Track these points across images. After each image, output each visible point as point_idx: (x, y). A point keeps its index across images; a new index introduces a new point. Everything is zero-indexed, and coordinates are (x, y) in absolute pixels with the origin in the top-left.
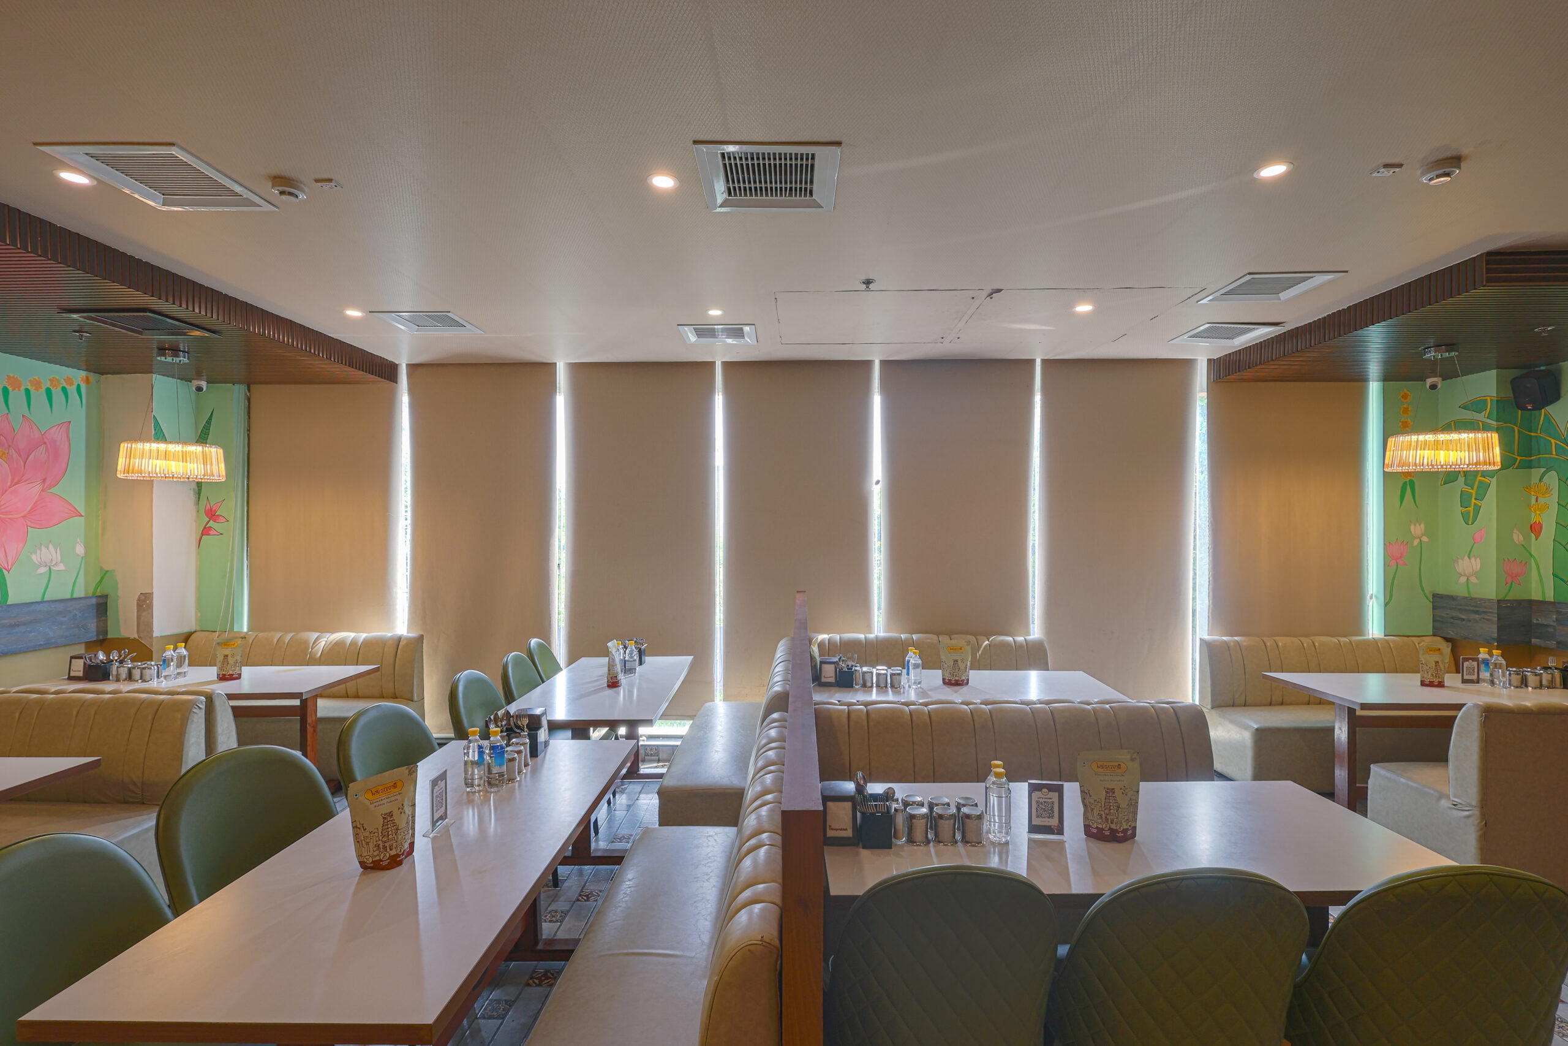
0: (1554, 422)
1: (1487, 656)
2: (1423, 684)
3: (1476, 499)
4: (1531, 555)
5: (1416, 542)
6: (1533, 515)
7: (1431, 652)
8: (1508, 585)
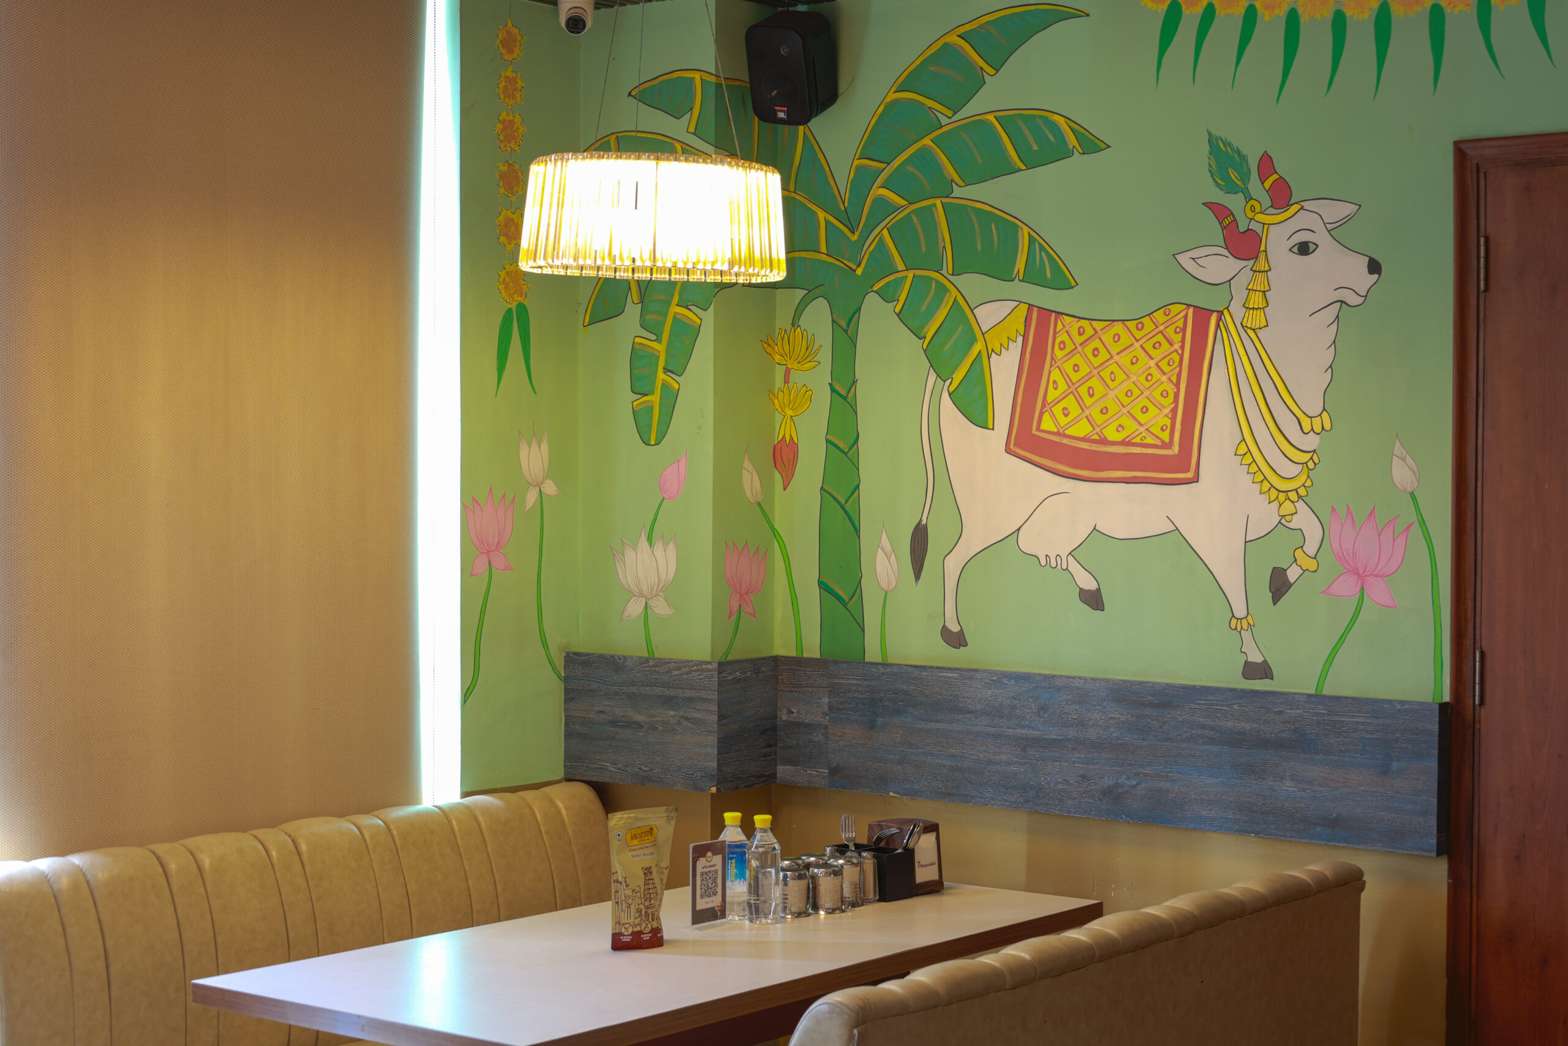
0: (823, 161)
1: (741, 837)
2: (618, 945)
3: (666, 370)
4: (773, 530)
5: (532, 497)
6: (778, 418)
7: (635, 842)
8: (734, 617)
